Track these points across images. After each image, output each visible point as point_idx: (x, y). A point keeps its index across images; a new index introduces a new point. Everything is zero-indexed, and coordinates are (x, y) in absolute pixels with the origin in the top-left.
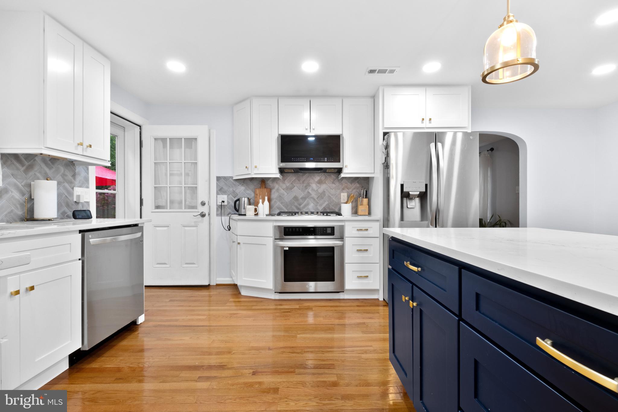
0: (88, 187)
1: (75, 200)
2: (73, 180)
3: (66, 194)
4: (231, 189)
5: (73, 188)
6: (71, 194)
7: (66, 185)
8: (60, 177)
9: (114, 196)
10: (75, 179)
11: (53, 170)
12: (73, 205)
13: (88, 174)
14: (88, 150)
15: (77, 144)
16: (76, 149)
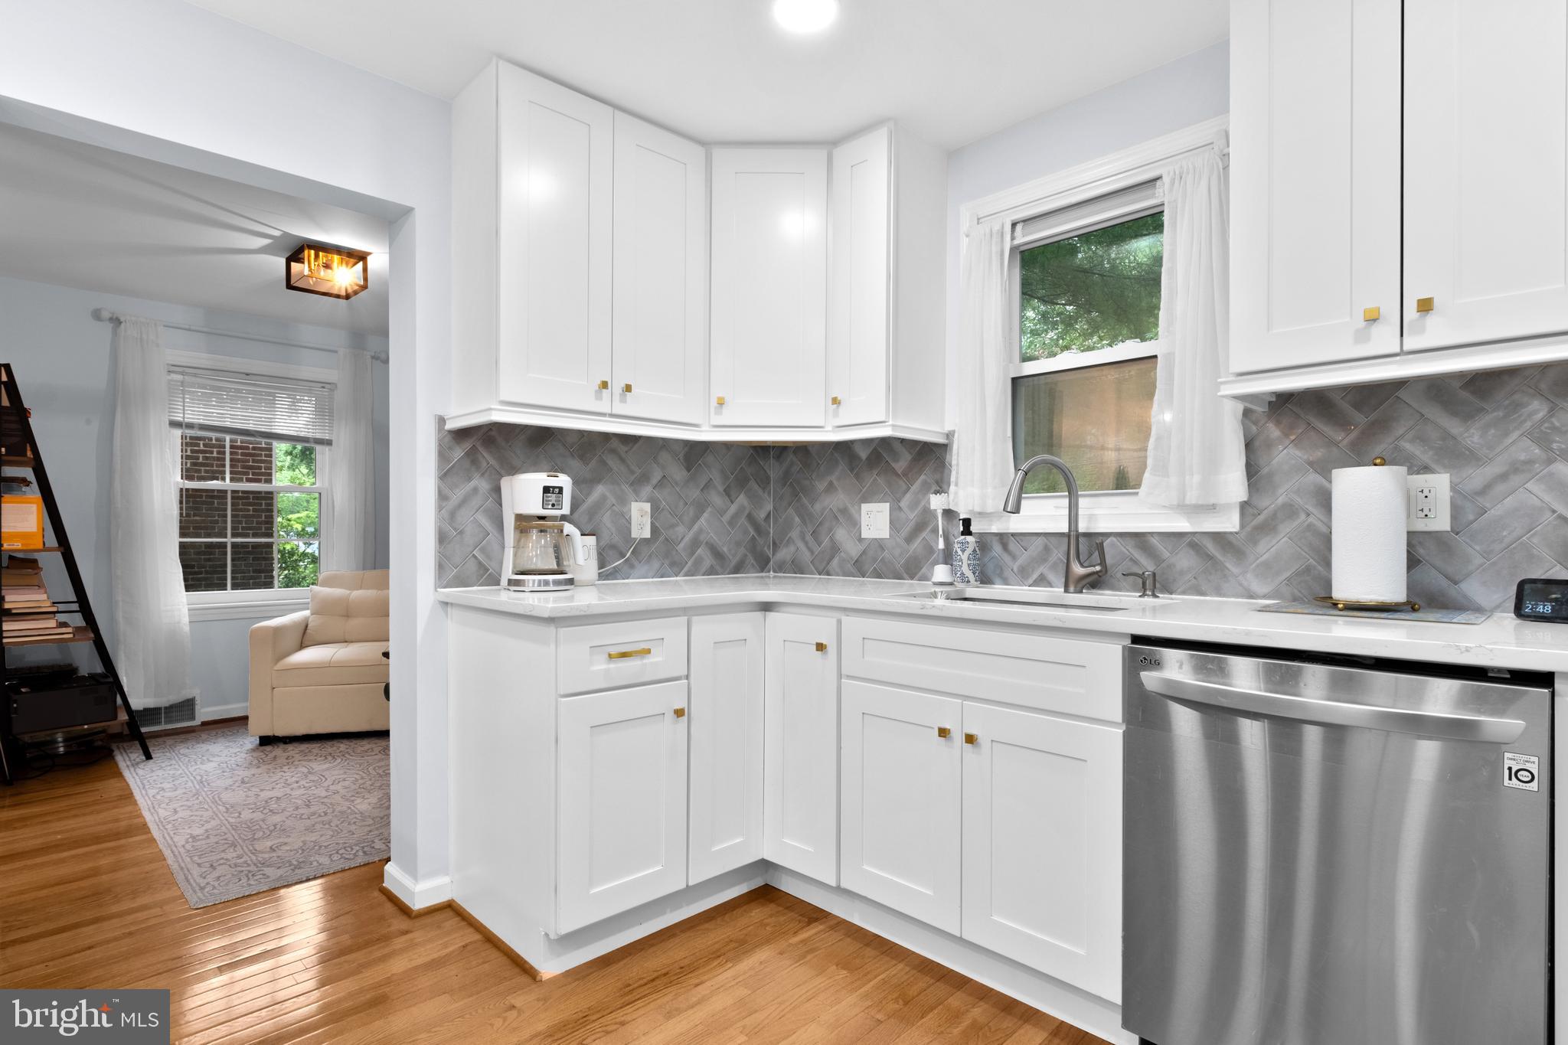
14: (1432, 320)
15: (1362, 324)
16: (1361, 337)
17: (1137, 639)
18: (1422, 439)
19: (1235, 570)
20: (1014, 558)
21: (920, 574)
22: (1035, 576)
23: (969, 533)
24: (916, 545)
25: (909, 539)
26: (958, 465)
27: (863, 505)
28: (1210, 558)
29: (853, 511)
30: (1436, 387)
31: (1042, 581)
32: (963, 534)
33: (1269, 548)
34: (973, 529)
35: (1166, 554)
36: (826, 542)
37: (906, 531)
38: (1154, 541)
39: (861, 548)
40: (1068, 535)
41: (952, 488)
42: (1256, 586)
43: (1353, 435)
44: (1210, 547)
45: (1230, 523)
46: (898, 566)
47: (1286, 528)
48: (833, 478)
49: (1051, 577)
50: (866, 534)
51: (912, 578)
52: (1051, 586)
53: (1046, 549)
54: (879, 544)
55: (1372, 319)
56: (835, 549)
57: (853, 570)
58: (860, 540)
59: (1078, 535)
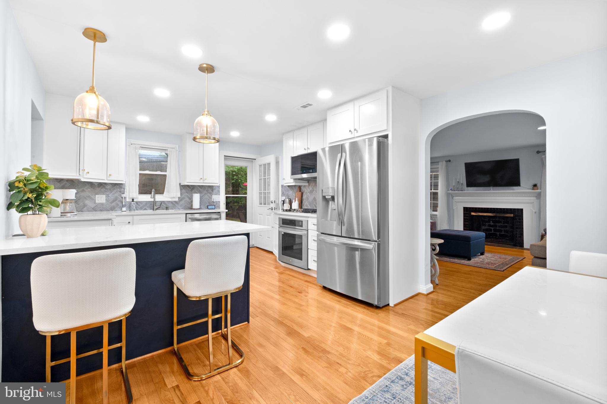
0: (219, 195)
1: (212, 201)
2: (212, 192)
3: (209, 198)
4: (287, 193)
5: (212, 196)
6: (211, 198)
7: (209, 194)
8: (206, 192)
9: (246, 197)
10: (213, 191)
11: (202, 189)
12: (211, 203)
13: (220, 189)
14: (206, 180)
15: (200, 179)
16: (200, 181)
17: (186, 214)
18: (197, 190)
19: (177, 206)
20: (139, 205)
21: (115, 209)
22: (144, 208)
23: (134, 201)
24: (114, 204)
25: (111, 203)
26: (126, 188)
27: (96, 195)
28: (174, 204)
29: (93, 197)
30: (199, 186)
31: (145, 209)
32: (132, 201)
33: (182, 203)
34: (134, 200)
35: (167, 204)
36: (81, 204)
37: (110, 201)
38: (165, 202)
39: (95, 205)
40: (154, 202)
41: (125, 193)
42: (180, 208)
43: (191, 189)
44: (174, 203)
45: (177, 200)
46: (108, 209)
47: (184, 200)
48: (85, 189)
49: (147, 208)
50: (97, 202)
51: (112, 211)
52: (147, 210)
53: (146, 204)
54: (102, 204)
55: (201, 179)
56: (85, 206)
57: (92, 210)
58: (95, 203)
59: (155, 201)
